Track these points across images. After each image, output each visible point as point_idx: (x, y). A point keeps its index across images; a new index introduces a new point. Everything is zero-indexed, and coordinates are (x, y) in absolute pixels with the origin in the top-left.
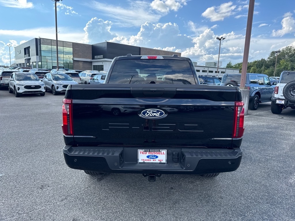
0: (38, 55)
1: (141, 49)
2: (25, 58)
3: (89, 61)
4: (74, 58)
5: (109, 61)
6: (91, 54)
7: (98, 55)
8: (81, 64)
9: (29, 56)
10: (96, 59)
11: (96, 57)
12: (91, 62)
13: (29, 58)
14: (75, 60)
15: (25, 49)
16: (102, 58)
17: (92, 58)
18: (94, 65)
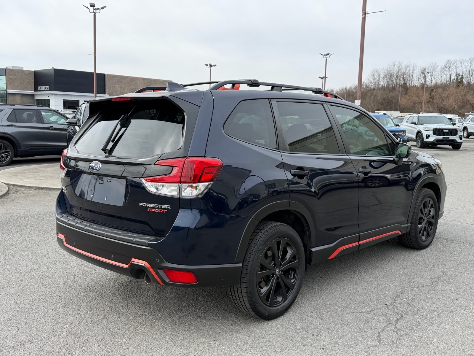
1: (106, 77)
3: (30, 93)
4: (7, 90)
5: (57, 94)
6: (33, 84)
7: (42, 86)
8: (18, 98)
10: (40, 91)
11: (39, 88)
12: (33, 96)
14: (9, 92)
16: (48, 89)
17: (34, 89)
18: (37, 99)
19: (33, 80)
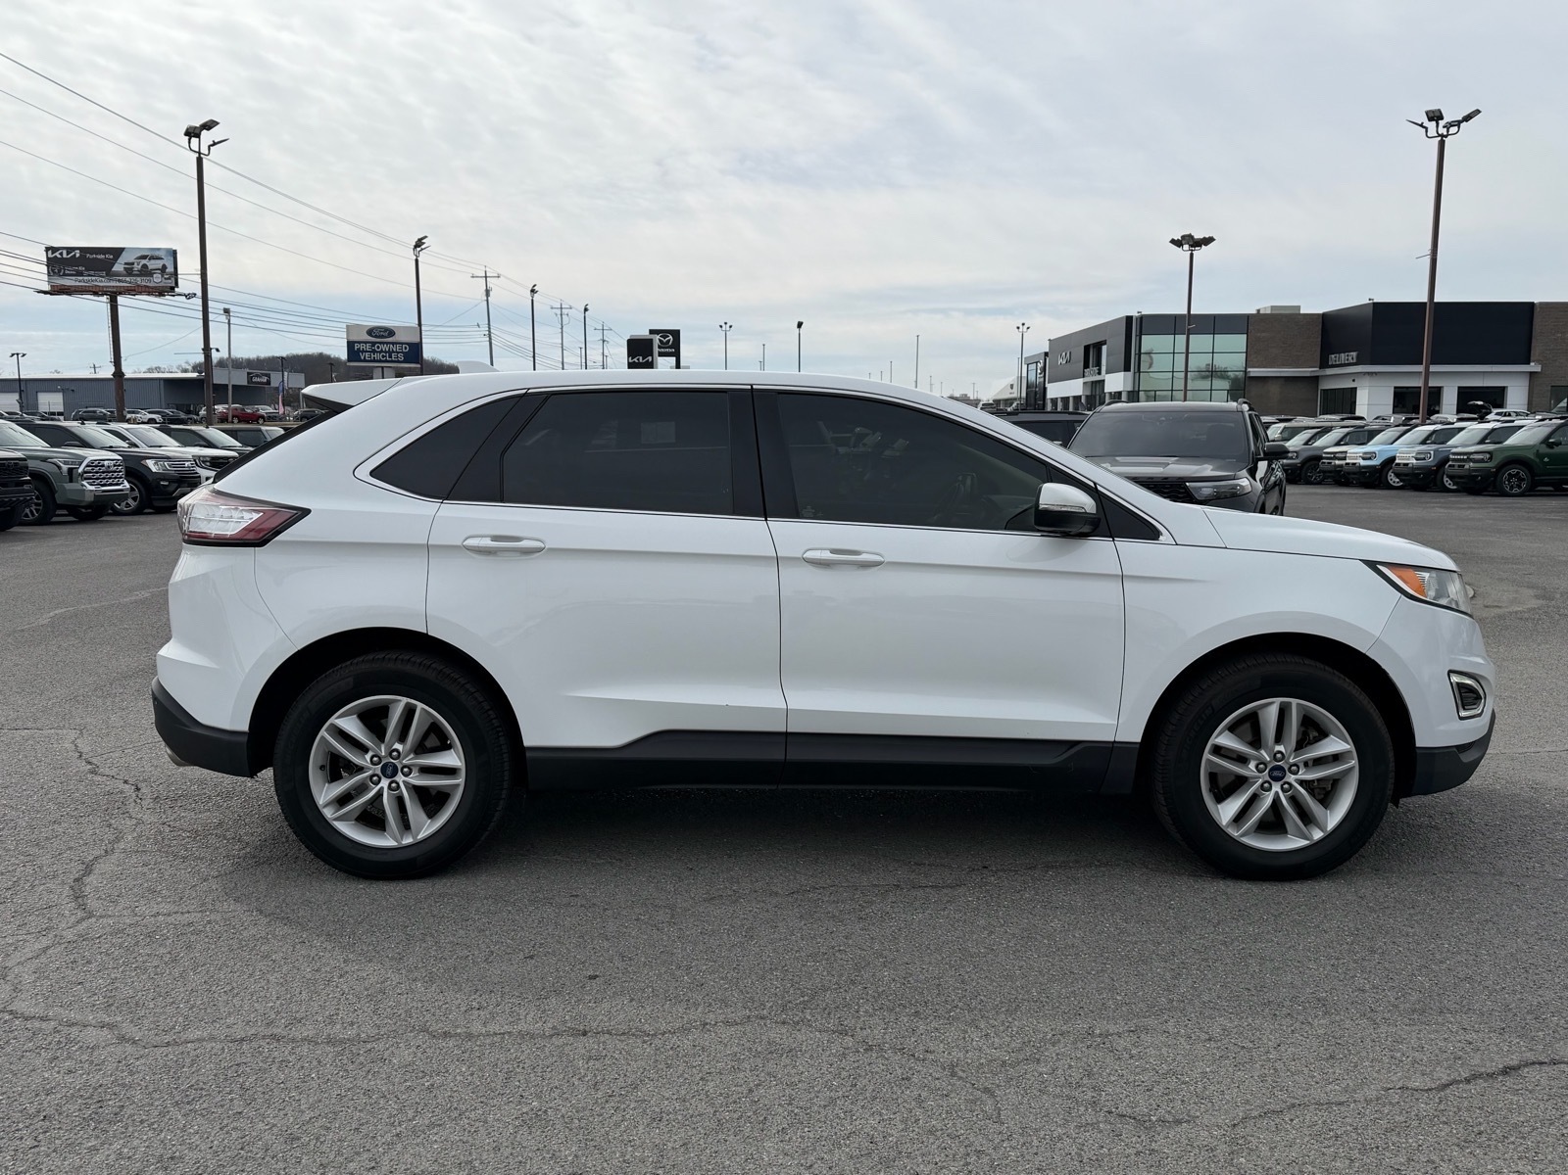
0: (1129, 371)
1: (1537, 310)
2: (1087, 379)
3: (1308, 375)
4: (1249, 370)
5: (1376, 373)
6: (1318, 348)
7: (1339, 353)
8: (1274, 389)
9: (1099, 373)
10: (1332, 366)
11: (1332, 359)
12: (1315, 380)
13: (1098, 378)
14: (1252, 375)
15: (1087, 348)
16: (1355, 361)
17: (1318, 364)
18: (1324, 390)
19: (1320, 339)
